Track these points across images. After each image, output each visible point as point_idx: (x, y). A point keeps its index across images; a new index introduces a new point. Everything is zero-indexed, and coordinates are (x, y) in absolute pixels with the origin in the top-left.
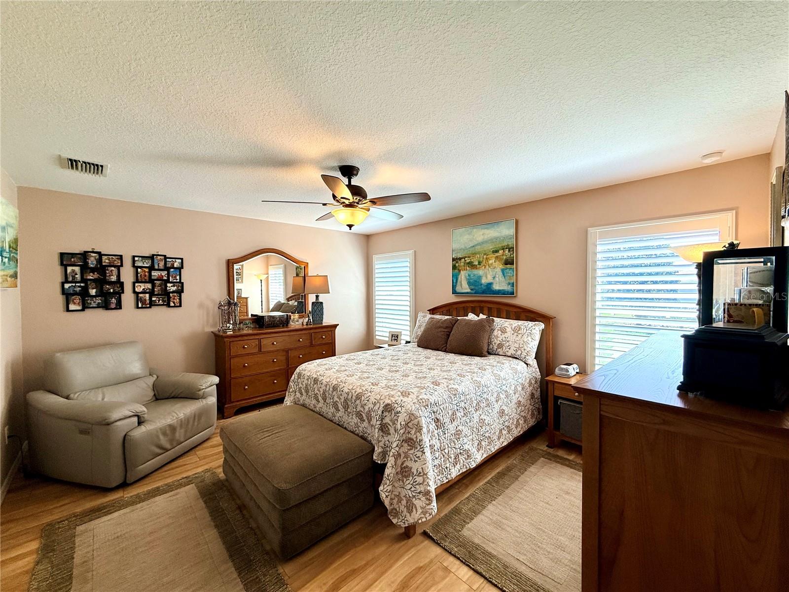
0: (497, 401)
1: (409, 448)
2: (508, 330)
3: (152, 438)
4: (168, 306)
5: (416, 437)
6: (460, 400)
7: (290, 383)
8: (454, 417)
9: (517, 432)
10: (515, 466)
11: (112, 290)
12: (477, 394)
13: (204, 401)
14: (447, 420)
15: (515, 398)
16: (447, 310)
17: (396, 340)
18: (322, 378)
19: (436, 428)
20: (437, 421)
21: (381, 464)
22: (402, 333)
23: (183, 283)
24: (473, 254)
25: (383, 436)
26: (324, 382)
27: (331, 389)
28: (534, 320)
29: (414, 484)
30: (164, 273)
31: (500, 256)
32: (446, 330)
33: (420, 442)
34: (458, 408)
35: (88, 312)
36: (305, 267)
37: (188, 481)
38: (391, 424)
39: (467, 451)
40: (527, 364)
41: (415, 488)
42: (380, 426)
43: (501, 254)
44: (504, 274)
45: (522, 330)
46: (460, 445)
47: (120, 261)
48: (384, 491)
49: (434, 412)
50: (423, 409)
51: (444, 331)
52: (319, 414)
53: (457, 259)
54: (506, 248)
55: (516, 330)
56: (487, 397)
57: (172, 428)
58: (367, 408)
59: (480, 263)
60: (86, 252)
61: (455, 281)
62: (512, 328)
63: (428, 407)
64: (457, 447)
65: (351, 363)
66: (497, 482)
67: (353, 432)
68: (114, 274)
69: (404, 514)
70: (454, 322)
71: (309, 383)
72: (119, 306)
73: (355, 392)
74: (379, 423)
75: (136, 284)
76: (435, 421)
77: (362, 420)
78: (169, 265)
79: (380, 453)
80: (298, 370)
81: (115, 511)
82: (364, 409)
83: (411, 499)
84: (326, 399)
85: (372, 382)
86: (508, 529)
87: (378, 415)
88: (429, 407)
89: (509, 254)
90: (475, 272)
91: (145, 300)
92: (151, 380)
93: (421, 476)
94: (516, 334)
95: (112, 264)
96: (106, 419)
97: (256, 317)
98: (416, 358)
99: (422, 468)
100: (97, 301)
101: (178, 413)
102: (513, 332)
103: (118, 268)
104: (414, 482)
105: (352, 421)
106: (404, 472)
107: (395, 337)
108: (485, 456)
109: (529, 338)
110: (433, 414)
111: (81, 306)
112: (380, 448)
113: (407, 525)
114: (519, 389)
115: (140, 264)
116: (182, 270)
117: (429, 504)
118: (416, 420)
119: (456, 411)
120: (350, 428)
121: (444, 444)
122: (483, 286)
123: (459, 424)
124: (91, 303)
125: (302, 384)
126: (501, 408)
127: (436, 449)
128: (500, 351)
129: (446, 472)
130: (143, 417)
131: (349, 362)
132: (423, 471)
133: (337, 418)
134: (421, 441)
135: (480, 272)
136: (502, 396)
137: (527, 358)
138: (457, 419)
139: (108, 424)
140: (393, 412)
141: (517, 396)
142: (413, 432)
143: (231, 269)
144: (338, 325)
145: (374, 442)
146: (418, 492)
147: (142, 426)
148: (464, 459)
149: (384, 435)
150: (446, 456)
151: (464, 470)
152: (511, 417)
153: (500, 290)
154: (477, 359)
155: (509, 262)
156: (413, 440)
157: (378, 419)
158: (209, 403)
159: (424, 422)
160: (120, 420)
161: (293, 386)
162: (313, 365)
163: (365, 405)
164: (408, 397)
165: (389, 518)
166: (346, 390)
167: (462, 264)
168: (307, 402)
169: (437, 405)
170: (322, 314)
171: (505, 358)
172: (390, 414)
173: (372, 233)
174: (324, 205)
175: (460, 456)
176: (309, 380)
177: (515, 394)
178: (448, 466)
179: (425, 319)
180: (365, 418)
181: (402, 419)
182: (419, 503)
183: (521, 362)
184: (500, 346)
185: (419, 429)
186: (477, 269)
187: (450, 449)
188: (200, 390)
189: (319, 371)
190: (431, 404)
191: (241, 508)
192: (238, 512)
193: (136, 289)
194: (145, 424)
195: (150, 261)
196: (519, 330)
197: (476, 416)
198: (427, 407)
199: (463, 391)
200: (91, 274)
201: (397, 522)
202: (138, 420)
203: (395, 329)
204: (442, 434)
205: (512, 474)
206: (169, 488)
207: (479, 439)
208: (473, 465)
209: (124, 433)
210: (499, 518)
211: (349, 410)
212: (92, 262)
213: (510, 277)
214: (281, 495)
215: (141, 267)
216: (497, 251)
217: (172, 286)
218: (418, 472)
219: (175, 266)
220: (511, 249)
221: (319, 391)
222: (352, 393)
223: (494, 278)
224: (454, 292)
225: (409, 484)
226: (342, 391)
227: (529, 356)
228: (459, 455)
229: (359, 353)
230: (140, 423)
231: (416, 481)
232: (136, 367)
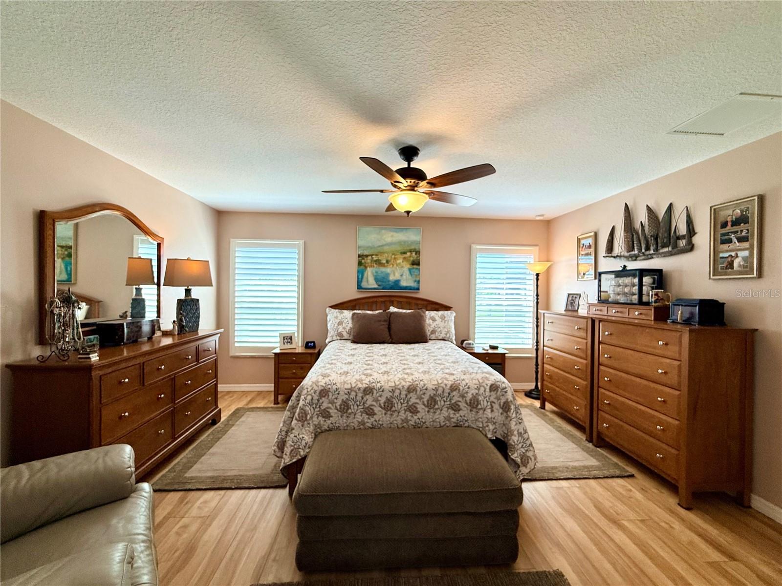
16: (352, 306)
18: (378, 384)
24: (381, 253)
26: (385, 388)
27: (403, 393)
31: (408, 257)
32: (386, 323)
36: (159, 244)
44: (410, 273)
51: (383, 325)
52: (372, 429)
53: (363, 255)
54: (414, 251)
59: (387, 262)
62: (439, 317)
70: (386, 314)
71: (352, 397)
73: (446, 385)
77: (458, 410)
79: (493, 430)
82: (464, 397)
84: (392, 406)
87: (488, 397)
89: (416, 256)
102: (440, 320)
105: (439, 417)
109: (450, 323)
120: (436, 425)
128: (434, 337)
133: (411, 422)
143: (51, 232)
155: (416, 263)
157: (488, 400)
166: (431, 386)
167: (369, 261)
168: (343, 422)
176: (352, 393)
180: (464, 406)
184: (433, 332)
186: (385, 266)
196: (444, 318)
211: (437, 407)
213: (416, 275)
216: (405, 253)
220: (417, 252)
222: (441, 387)
223: (402, 275)
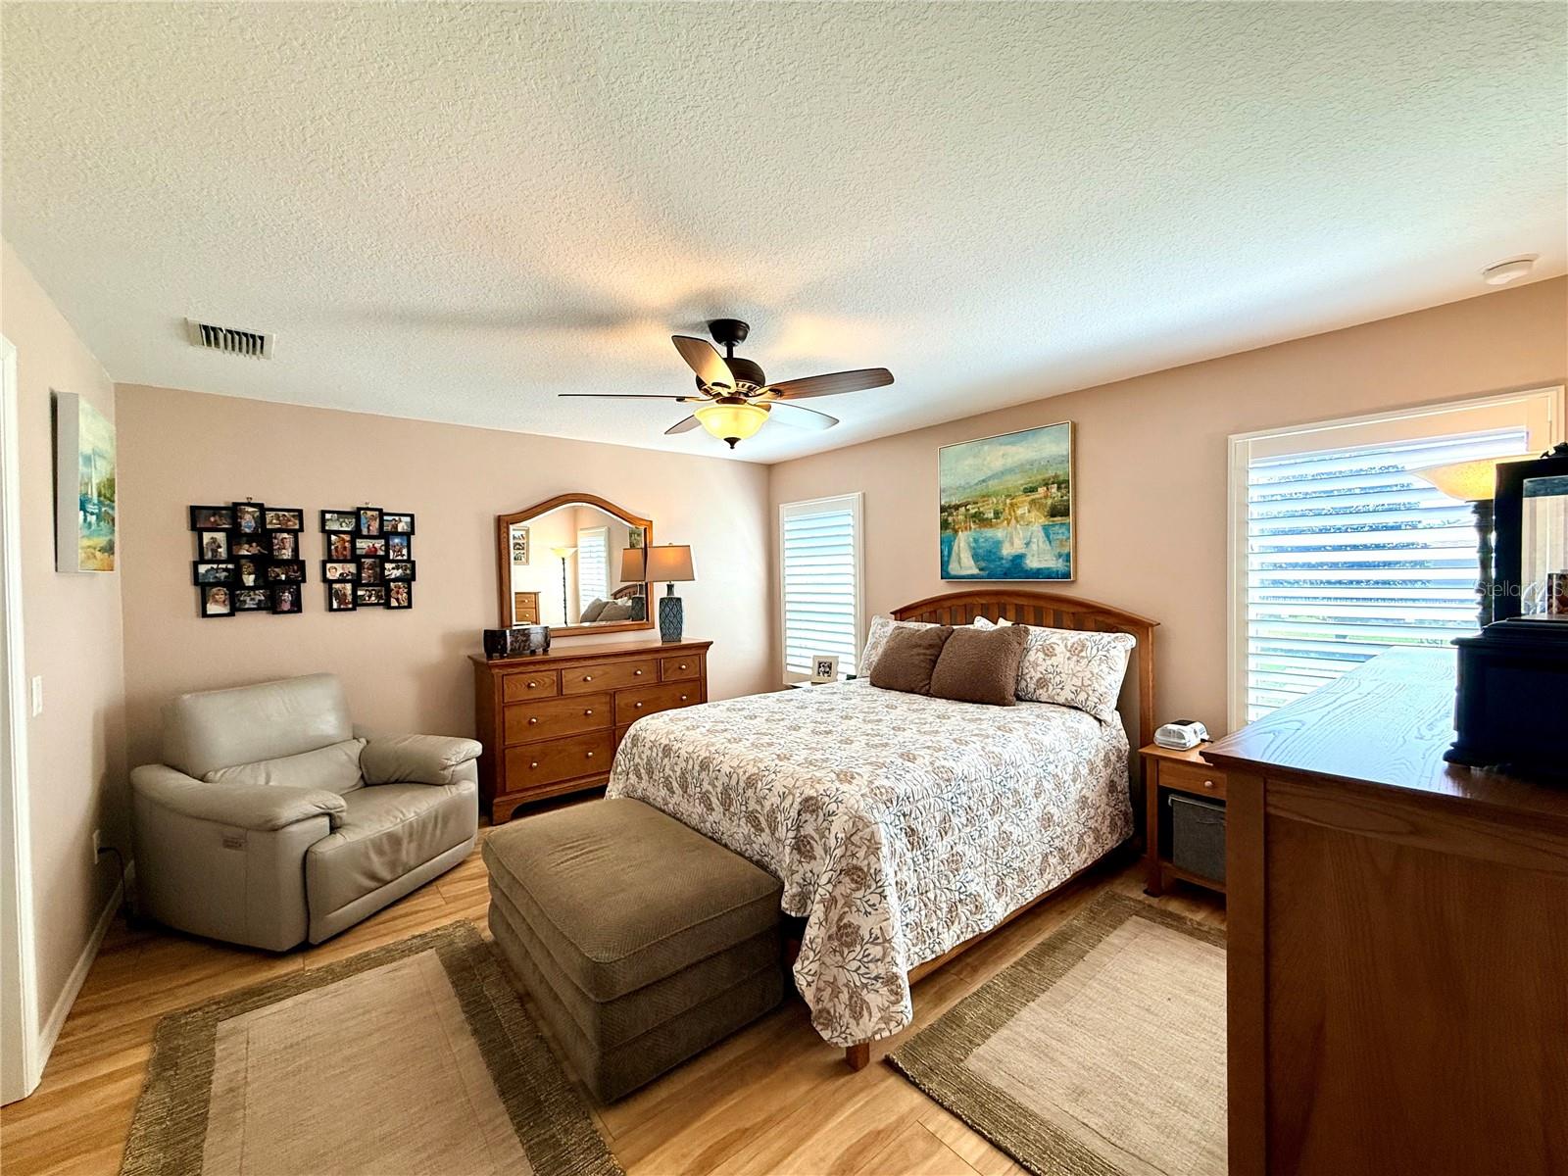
0: (1036, 796)
1: (853, 886)
2: (1060, 649)
3: (356, 857)
4: (388, 606)
5: (869, 864)
6: (958, 792)
7: (618, 755)
8: (947, 825)
9: (1079, 862)
10: (1076, 931)
11: (283, 577)
12: (994, 780)
13: (454, 788)
14: (932, 832)
15: (1074, 791)
16: (930, 612)
17: (828, 672)
18: (679, 745)
19: (910, 848)
20: (911, 832)
21: (796, 918)
22: (840, 660)
23: (413, 563)
24: (984, 496)
25: (800, 862)
26: (683, 752)
27: (697, 768)
28: (1115, 630)
29: (865, 960)
30: (379, 543)
31: (1041, 498)
32: (928, 652)
33: (876, 874)
34: (954, 808)
35: (241, 618)
36: (645, 529)
37: (424, 943)
38: (817, 837)
39: (975, 897)
40: (1100, 721)
41: (867, 968)
42: (793, 841)
43: (1042, 495)
44: (1047, 536)
45: (1089, 648)
46: (959, 884)
47: (297, 522)
48: (804, 972)
49: (904, 815)
50: (882, 807)
51: (925, 654)
52: (674, 817)
53: (950, 507)
54: (1053, 483)
55: (1076, 651)
56: (1016, 786)
57: (394, 840)
58: (767, 804)
59: (997, 514)
60: (236, 505)
61: (946, 553)
62: (1066, 646)
63: (892, 803)
64: (953, 888)
65: (737, 716)
66: (1040, 965)
67: (741, 854)
68: (287, 545)
69: (844, 1021)
70: (945, 634)
71: (654, 755)
72: (297, 607)
73: (745, 772)
74: (791, 834)
75: (329, 565)
76: (906, 833)
77: (759, 829)
78: (388, 528)
79: (794, 896)
80: (632, 731)
81: (289, 996)
82: (762, 806)
83: (859, 990)
84: (687, 787)
85: (778, 752)
86: (1064, 1060)
87: (791, 820)
88: (895, 803)
89: (1059, 494)
90: (989, 533)
91: (345, 595)
92: (356, 748)
93: (877, 944)
94: (1075, 658)
95: (284, 527)
96: (270, 820)
98: (869, 708)
99: (881, 928)
100: (257, 598)
101: (404, 811)
102: (1068, 654)
103: (295, 533)
104: (864, 957)
105: (737, 831)
106: (845, 936)
107: (826, 668)
108: (1012, 908)
109: (1104, 666)
110: (902, 818)
111: (228, 607)
112: (795, 885)
113: (851, 1044)
114: (1083, 773)
115: (335, 527)
116: (412, 536)
117: (897, 1002)
118: (868, 830)
119: (950, 814)
120: (735, 845)
121: (927, 880)
122: (1004, 562)
123: (957, 841)
124: (245, 601)
125: (640, 757)
126: (1045, 811)
127: (909, 891)
128: (1043, 694)
129: (930, 938)
130: (341, 818)
131: (733, 714)
132: (883, 934)
133: (708, 825)
134: (878, 872)
135: (999, 533)
136: (1048, 786)
137: (1100, 707)
138: (953, 829)
139: (275, 829)
140: (821, 814)
141: (1079, 786)
142: (861, 854)
143: (505, 535)
144: (712, 643)
145: (782, 874)
146: (873, 976)
147: (338, 835)
148: (968, 913)
149: (802, 860)
150: (930, 905)
151: (970, 936)
152: (1066, 829)
153: (1041, 569)
154: (994, 710)
155: (1059, 511)
156: (861, 870)
157: (790, 826)
158: (466, 792)
159: (883, 834)
160: (298, 821)
161: (622, 762)
162: (661, 720)
163: (765, 798)
164: (850, 783)
165: (814, 1029)
166: (726, 769)
167: (961, 517)
168: (651, 792)
169: (911, 799)
170: (680, 622)
171: (1052, 709)
172: (815, 816)
173: (777, 461)
174: (680, 399)
175: (959, 907)
176: (654, 749)
177: (1074, 781)
178: (935, 927)
179: (886, 629)
180: (764, 824)
181: (839, 826)
182: (875, 999)
183: (1086, 716)
184: (1042, 683)
185: (874, 848)
186: (991, 526)
187: (938, 892)
188: (445, 768)
189: (673, 732)
190: (898, 797)
191: (524, 998)
192: (517, 1006)
193: (329, 576)
194: (343, 831)
195: (354, 520)
196: (1082, 651)
197: (992, 825)
198: (889, 804)
199: (966, 772)
200: (246, 546)
201: (831, 1038)
202: (330, 821)
203: (826, 650)
204: (921, 861)
205: (1070, 947)
206: (387, 956)
207: (1000, 874)
208: (988, 926)
209: (305, 849)
210: (1043, 1036)
211: (732, 809)
212: (248, 523)
213: (1061, 541)
214: (597, 975)
215: (336, 533)
216: (1033, 490)
217: (393, 569)
218: (873, 936)
219: (400, 530)
220: (1062, 484)
221: (674, 771)
222: (738, 775)
223: (1027, 544)
224: (945, 575)
225: (854, 959)
226: (719, 771)
227: (1105, 703)
228: (958, 903)
229: (752, 697)
230: (334, 829)
231: (869, 954)
232: (328, 724)
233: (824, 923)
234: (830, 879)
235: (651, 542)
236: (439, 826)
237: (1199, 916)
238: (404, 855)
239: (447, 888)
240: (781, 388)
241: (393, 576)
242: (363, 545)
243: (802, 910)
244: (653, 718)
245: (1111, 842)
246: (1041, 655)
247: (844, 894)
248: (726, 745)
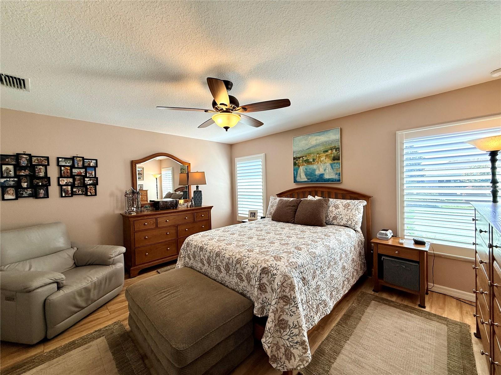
0: (340, 260)
1: (284, 304)
2: (340, 206)
3: (69, 299)
4: (86, 195)
5: (291, 295)
6: (318, 261)
7: (181, 251)
8: (315, 275)
9: (353, 282)
10: (355, 308)
11: (40, 184)
12: (328, 255)
13: (114, 266)
14: (310, 278)
15: (351, 256)
16: (290, 194)
17: (254, 216)
18: (207, 246)
19: (303, 285)
20: (304, 279)
21: (261, 317)
22: (258, 212)
23: (97, 178)
24: (309, 154)
25: (261, 294)
26: (208, 249)
27: (214, 255)
28: (357, 199)
29: (291, 335)
30: (82, 171)
31: (329, 154)
32: (293, 208)
33: (294, 299)
34: (317, 267)
35: (21, 200)
36: (188, 166)
37: (99, 334)
38: (268, 284)
39: (324, 301)
40: (356, 231)
41: (293, 339)
42: (258, 286)
43: (330, 153)
44: (332, 167)
45: (351, 205)
46: (319, 297)
47: (46, 161)
48: (266, 342)
49: (301, 273)
50: (294, 270)
51: (292, 209)
52: (205, 275)
53: (297, 158)
54: (334, 149)
55: (347, 207)
56: (334, 257)
57: (87, 290)
58: (246, 271)
59: (314, 160)
60: (18, 154)
61: (295, 174)
62: (343, 205)
63: (297, 268)
64: (318, 299)
65: (227, 234)
66: (346, 323)
67: (234, 290)
68: (42, 171)
69: (283, 360)
70: (299, 202)
71: (196, 250)
72: (47, 196)
73: (235, 257)
74: (257, 283)
75: (61, 179)
76: (302, 280)
77: (242, 280)
78: (86, 164)
79: (259, 308)
80: (186, 241)
81: (34, 367)
82: (244, 271)
83: (289, 348)
84: (210, 263)
85: (248, 249)
86: (367, 367)
87: (257, 277)
88: (298, 268)
89: (336, 153)
90: (311, 166)
91: (68, 191)
92: (72, 252)
93: (297, 328)
94: (346, 209)
95: (40, 163)
96: (28, 288)
97: (153, 202)
98: (275, 229)
99: (297, 321)
100: (29, 192)
101: (92, 277)
102: (344, 208)
103: (46, 166)
104: (291, 334)
105: (233, 281)
106: (282, 325)
107: (253, 214)
108: (335, 303)
109: (357, 212)
110: (300, 274)
111: (15, 196)
112: (259, 304)
113: (286, 370)
114: (352, 250)
115: (63, 164)
116: (96, 168)
117: (306, 353)
118: (290, 281)
119: (316, 270)
120: (231, 286)
121: (309, 297)
122: (316, 176)
123: (318, 280)
124: (23, 194)
125: (190, 251)
126: (343, 265)
127: (304, 302)
128: (335, 222)
129: (311, 320)
130: (62, 283)
131: (226, 233)
132: (298, 324)
133: (219, 278)
135: (315, 166)
136: (343, 256)
137: (356, 226)
138: (317, 276)
139: (30, 292)
140: (270, 275)
141: (352, 255)
142: (287, 290)
143: (135, 168)
144: (213, 206)
145: (253, 299)
146: (295, 342)
147: (61, 291)
148: (322, 308)
149: (262, 293)
150: (311, 307)
151: (323, 316)
152: (349, 271)
153: (330, 179)
154: (319, 229)
155: (336, 158)
156: (287, 297)
157: (257, 280)
158: (118, 267)
159: (295, 281)
160: (41, 287)
161: (183, 253)
162: (198, 236)
163: (245, 268)
164: (280, 261)
165: (270, 363)
166: (227, 256)
167: (301, 161)
168: (195, 264)
169: (303, 266)
170: (201, 199)
171: (339, 227)
172: (267, 276)
174: (206, 111)
175: (320, 306)
176: (196, 248)
177: (350, 253)
178: (312, 315)
179: (276, 200)
180: (244, 278)
181: (278, 280)
182: (297, 352)
183: (351, 229)
184: (335, 218)
185: (292, 288)
186: (312, 164)
187: (313, 301)
188: (110, 258)
189: (203, 241)
190: (299, 266)
191: (144, 357)
192: (141, 362)
193: (61, 183)
194: (63, 289)
195: (71, 161)
196: (348, 206)
197: (328, 272)
198: (296, 269)
199: (320, 254)
200: (23, 171)
201: (277, 367)
202: (58, 285)
203: (253, 208)
204: (307, 290)
205: (355, 315)
206: (85, 341)
207: (331, 291)
208: (329, 312)
209: (44, 298)
210: (356, 356)
211: (230, 272)
212: (24, 162)
213: (337, 169)
214: (178, 354)
215: (64, 166)
216: (327, 151)
217: (89, 180)
218: (294, 325)
219: (91, 165)
220: (337, 149)
221: (205, 257)
222: (232, 258)
223: (325, 170)
224: (295, 181)
225: (286, 335)
226: (224, 257)
227: (358, 225)
228: (319, 305)
230: (59, 288)
231: (293, 333)
232: (61, 242)
233: (274, 321)
234: (276, 302)
235: (190, 171)
236: (107, 283)
237: (394, 299)
238: (92, 295)
239: (112, 307)
240: (246, 107)
241: (89, 183)
242: (75, 171)
243: (263, 313)
244: (194, 236)
245: (361, 274)
246: (334, 208)
247: (280, 307)
248: (226, 246)
